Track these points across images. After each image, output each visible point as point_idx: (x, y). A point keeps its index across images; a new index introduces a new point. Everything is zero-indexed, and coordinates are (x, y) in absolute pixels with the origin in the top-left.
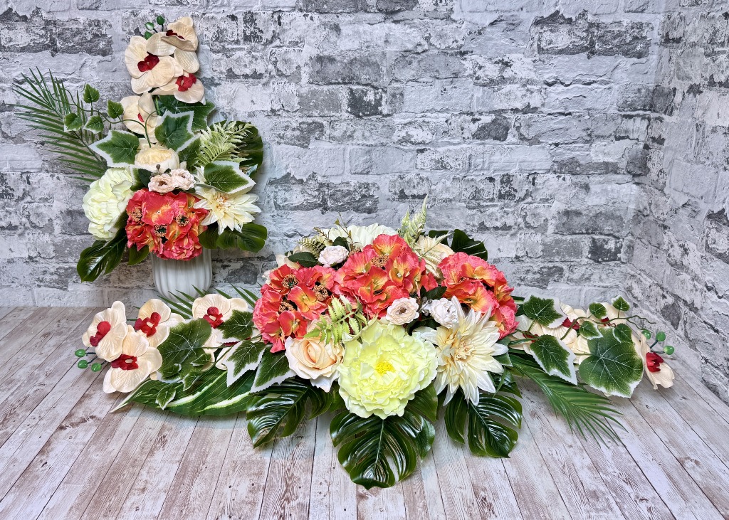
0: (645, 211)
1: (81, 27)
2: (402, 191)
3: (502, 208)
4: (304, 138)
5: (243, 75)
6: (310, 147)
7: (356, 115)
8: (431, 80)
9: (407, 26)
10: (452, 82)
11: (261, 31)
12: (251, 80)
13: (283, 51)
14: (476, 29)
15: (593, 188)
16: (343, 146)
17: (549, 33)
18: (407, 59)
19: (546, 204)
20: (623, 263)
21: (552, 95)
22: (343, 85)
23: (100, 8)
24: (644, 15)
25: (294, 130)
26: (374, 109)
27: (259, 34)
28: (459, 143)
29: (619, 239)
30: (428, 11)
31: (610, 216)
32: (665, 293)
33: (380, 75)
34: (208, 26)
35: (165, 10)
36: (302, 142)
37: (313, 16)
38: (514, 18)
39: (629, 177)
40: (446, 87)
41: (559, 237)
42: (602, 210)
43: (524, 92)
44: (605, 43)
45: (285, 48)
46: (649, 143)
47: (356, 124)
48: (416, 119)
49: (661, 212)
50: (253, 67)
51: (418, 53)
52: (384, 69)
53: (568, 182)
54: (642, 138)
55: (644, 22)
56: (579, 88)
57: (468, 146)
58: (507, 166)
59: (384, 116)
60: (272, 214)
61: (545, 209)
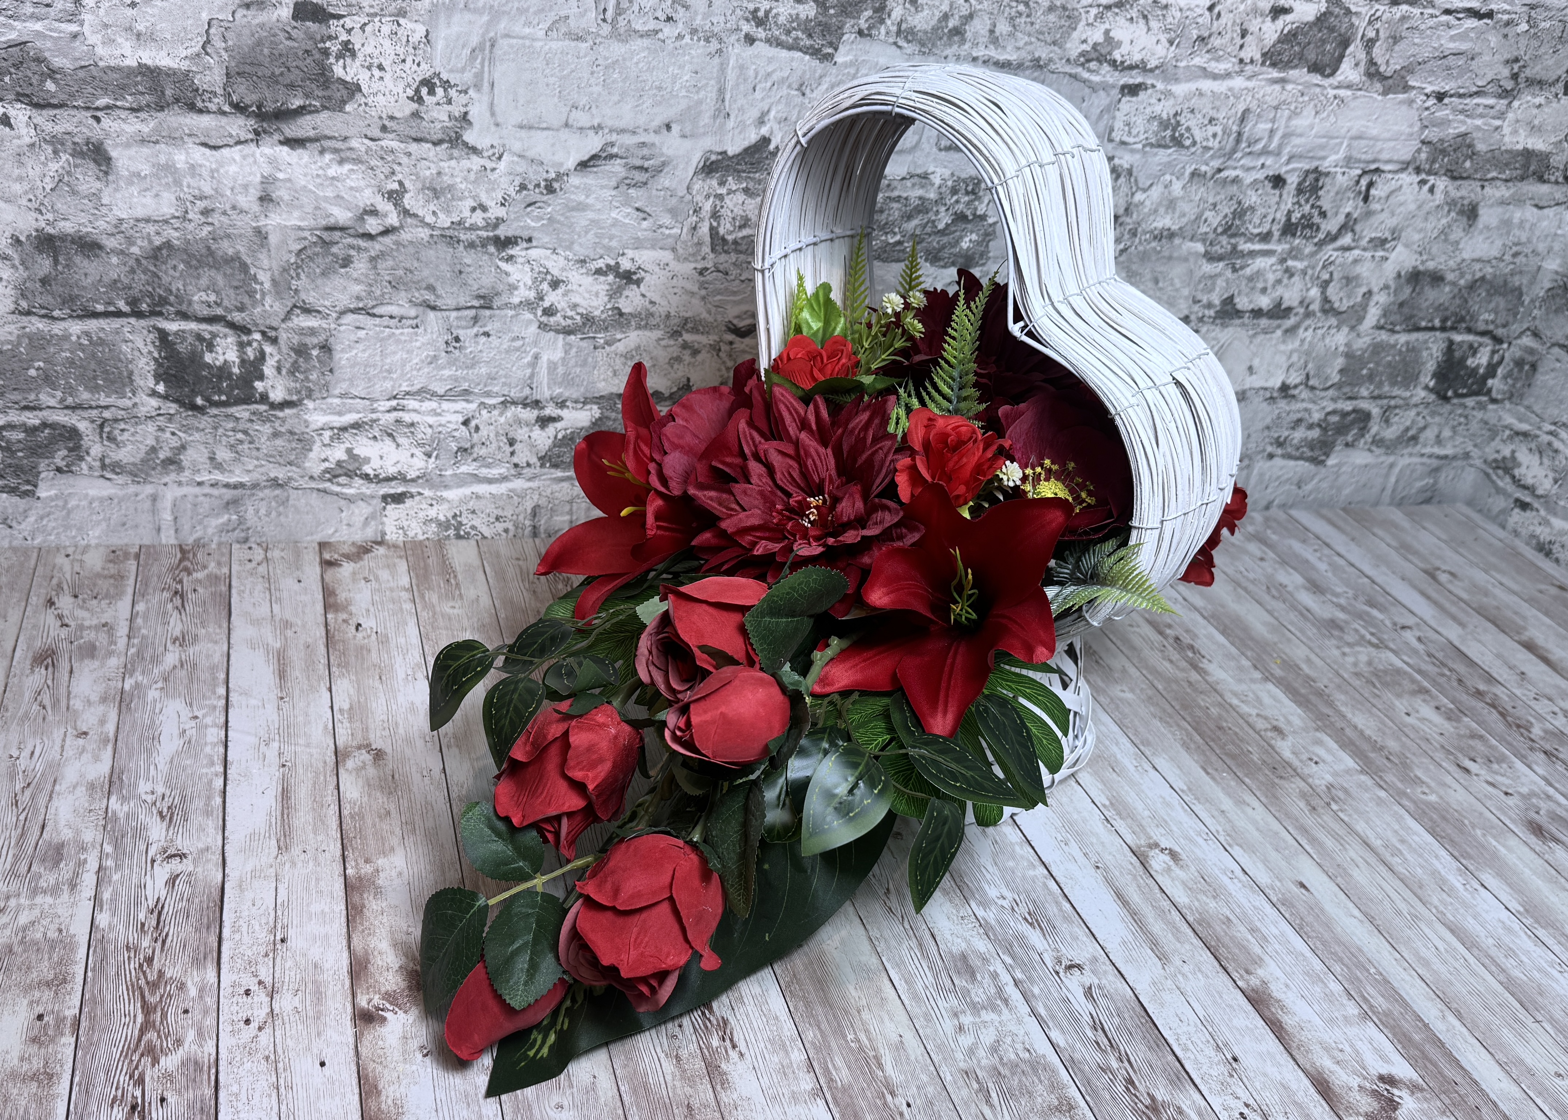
3: (1283, 260)
4: (825, 29)
19: (1381, 253)
20: (1495, 401)
28: (1227, 75)
29: (1501, 342)
31: (1498, 287)
36: (818, 42)
41: (1384, 336)
42: (1489, 270)
53: (1439, 197)
58: (1323, 147)
60: (699, 266)
61: (1373, 265)
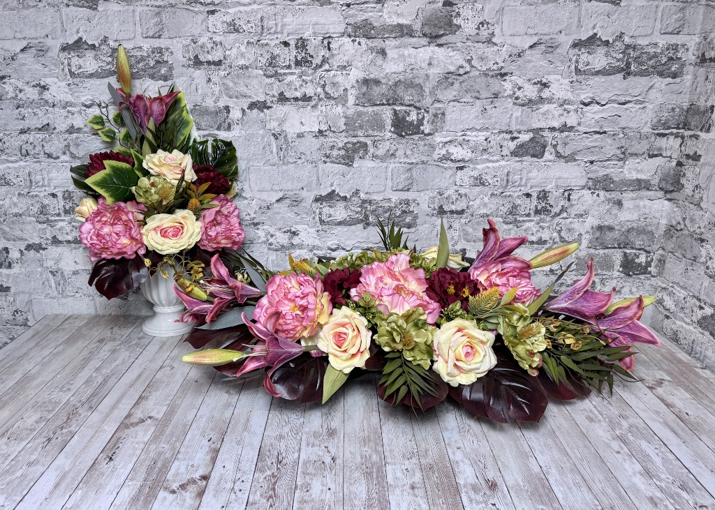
0: (679, 226)
1: (145, 55)
2: (441, 207)
3: (538, 223)
4: (349, 157)
5: (294, 98)
6: (355, 165)
7: (398, 135)
8: (472, 100)
9: (450, 49)
10: (492, 102)
11: (312, 56)
12: (300, 103)
13: (331, 75)
14: (516, 51)
15: (626, 204)
16: (385, 164)
17: (586, 55)
18: (449, 80)
19: (581, 219)
20: (653, 276)
21: (588, 114)
22: (387, 106)
23: (162, 37)
24: (680, 36)
25: (339, 149)
26: (416, 128)
27: (309, 59)
28: (498, 161)
29: (650, 253)
30: (470, 35)
31: (641, 231)
32: (702, 304)
33: (422, 96)
34: (262, 52)
35: (222, 37)
36: (347, 161)
37: (361, 41)
38: (553, 41)
39: (660, 194)
40: (487, 107)
41: (592, 251)
42: (634, 225)
43: (561, 112)
44: (641, 64)
45: (333, 72)
46: (683, 160)
47: (399, 143)
48: (456, 138)
49: (697, 225)
50: (303, 90)
51: (460, 75)
52: (427, 90)
53: (602, 198)
54: (674, 156)
55: (679, 43)
56: (615, 108)
57: (508, 163)
58: (545, 183)
59: (425, 135)
60: (317, 229)
61: (579, 224)
